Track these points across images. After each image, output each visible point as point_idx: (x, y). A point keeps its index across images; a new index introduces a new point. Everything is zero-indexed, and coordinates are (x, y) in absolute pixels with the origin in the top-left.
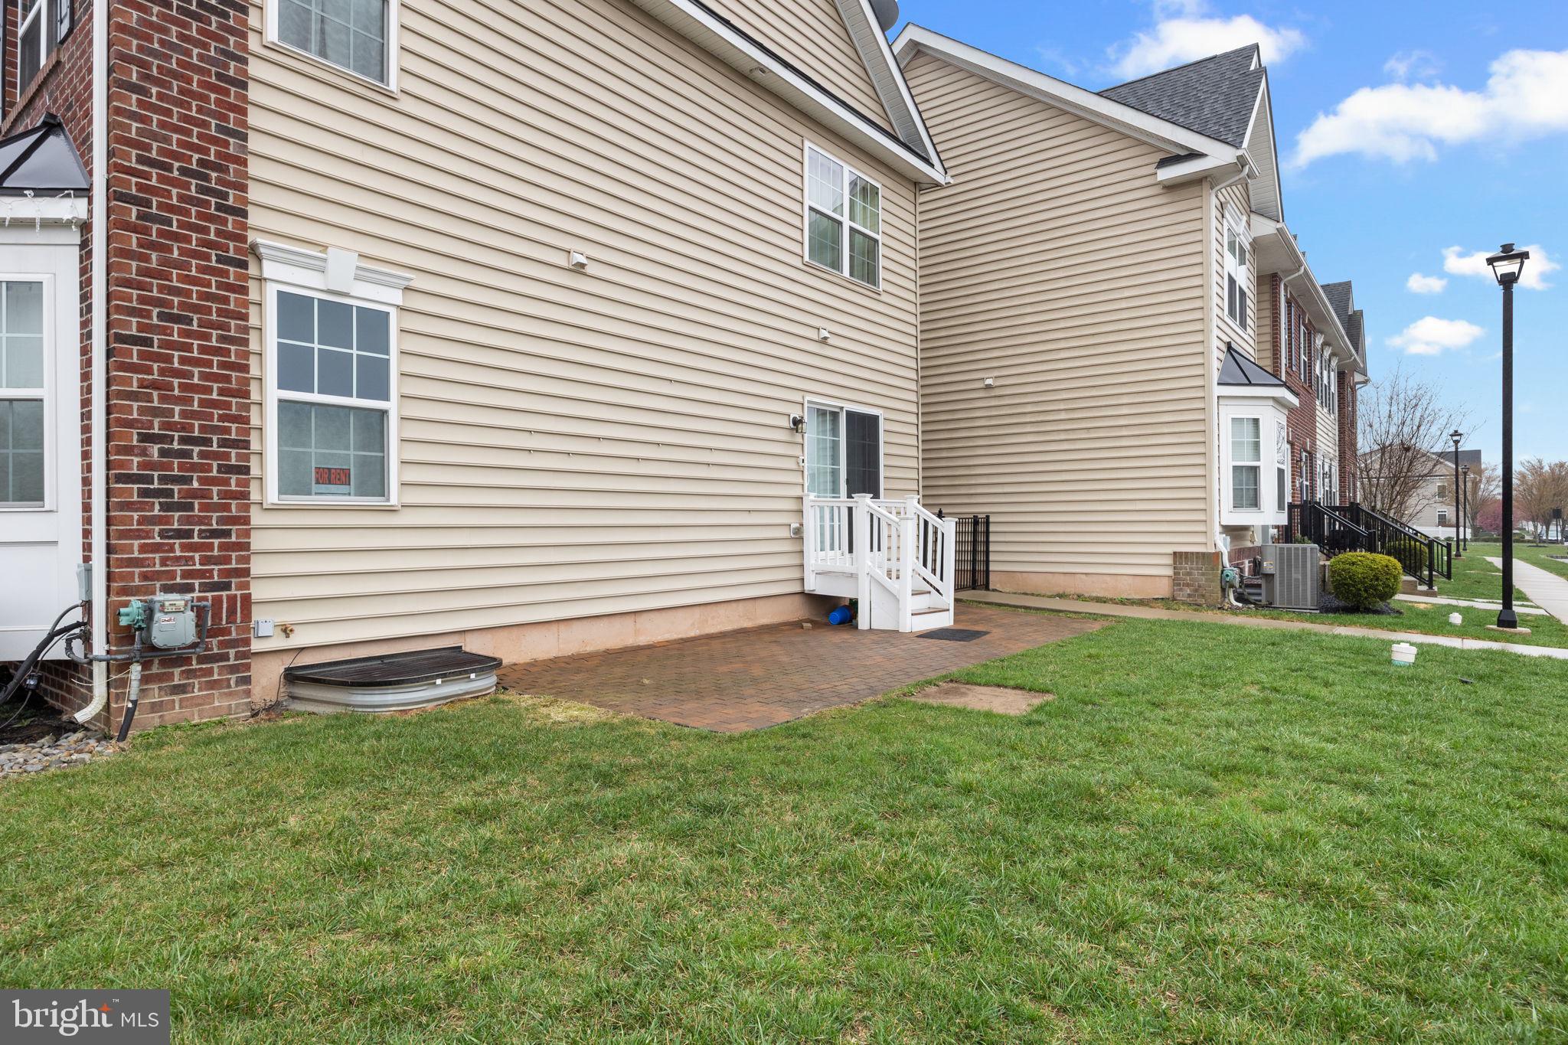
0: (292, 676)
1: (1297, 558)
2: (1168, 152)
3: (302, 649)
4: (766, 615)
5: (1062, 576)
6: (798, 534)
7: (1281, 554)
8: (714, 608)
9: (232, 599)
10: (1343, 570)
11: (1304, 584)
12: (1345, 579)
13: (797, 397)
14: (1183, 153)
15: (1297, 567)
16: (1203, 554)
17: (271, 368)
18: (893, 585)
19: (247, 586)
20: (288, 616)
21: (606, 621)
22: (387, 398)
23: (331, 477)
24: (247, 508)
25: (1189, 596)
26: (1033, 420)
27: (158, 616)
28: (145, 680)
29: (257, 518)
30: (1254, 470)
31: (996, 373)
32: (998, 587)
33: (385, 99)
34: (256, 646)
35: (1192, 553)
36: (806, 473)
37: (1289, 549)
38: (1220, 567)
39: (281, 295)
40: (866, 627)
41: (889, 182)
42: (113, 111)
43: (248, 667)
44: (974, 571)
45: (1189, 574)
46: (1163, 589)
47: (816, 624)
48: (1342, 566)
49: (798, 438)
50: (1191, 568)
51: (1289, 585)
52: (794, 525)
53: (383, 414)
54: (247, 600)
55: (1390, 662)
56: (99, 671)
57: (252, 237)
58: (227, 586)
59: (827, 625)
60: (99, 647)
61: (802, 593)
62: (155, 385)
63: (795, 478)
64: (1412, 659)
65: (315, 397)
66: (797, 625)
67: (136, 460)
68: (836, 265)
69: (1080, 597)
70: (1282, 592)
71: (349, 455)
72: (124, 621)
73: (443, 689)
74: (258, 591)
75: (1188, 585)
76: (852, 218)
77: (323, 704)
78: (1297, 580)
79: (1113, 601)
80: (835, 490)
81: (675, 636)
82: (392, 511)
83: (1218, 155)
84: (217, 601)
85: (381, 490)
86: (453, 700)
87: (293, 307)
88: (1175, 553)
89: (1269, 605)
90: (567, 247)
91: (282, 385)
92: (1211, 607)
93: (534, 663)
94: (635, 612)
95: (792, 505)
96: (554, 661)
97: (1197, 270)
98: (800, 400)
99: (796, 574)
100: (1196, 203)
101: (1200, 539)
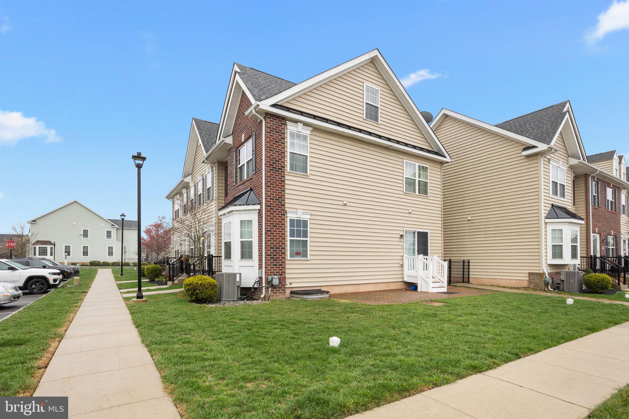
0: (292, 293)
1: (572, 276)
2: (527, 145)
3: (293, 287)
4: (392, 287)
5: (493, 279)
6: (402, 266)
7: (567, 273)
8: (378, 284)
9: (283, 277)
10: (587, 279)
11: (575, 283)
12: (588, 282)
13: (402, 229)
14: (531, 146)
15: (572, 278)
16: (538, 273)
17: (288, 234)
18: (427, 280)
19: (285, 275)
20: (291, 281)
21: (351, 285)
22: (307, 238)
23: (298, 254)
24: (285, 260)
25: (534, 286)
26: (483, 230)
27: (274, 279)
28: (271, 291)
29: (287, 262)
30: (560, 246)
31: (472, 216)
32: (472, 283)
33: (307, 177)
34: (286, 286)
35: (535, 273)
36: (404, 249)
38: (544, 277)
39: (290, 219)
40: (420, 291)
41: (431, 164)
42: (266, 191)
43: (285, 290)
44: (463, 277)
45: (533, 279)
46: (526, 284)
47: (406, 290)
49: (402, 240)
50: (534, 278)
51: (569, 284)
52: (401, 263)
53: (307, 241)
54: (285, 277)
55: (566, 304)
56: (264, 289)
57: (286, 209)
58: (282, 275)
59: (410, 290)
60: (264, 285)
61: (403, 281)
62: (272, 239)
63: (402, 251)
64: (572, 303)
65: (295, 238)
66: (401, 290)
67: (269, 252)
68: (415, 192)
69: (498, 286)
70: (567, 286)
71: (301, 249)
72: (269, 280)
73: (320, 296)
74: (287, 276)
75: (533, 283)
76: (419, 177)
77: (297, 298)
78: (572, 282)
79: (508, 287)
80: (414, 253)
81: (368, 291)
82: (308, 260)
83: (542, 147)
84: (281, 277)
85: (306, 256)
86: (321, 298)
87: (292, 221)
88: (529, 273)
89: (563, 290)
90: (342, 200)
91: (290, 237)
92: (541, 290)
93: (336, 294)
94: (358, 284)
95: (400, 258)
96: (340, 294)
97: (537, 183)
98: (403, 230)
99: (401, 276)
100: (536, 161)
101: (538, 268)
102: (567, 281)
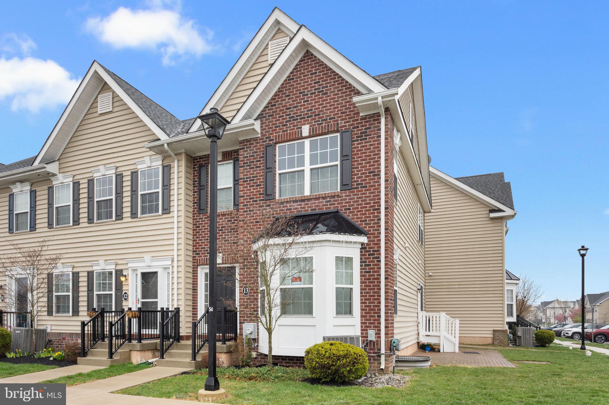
1: (528, 331)
2: (491, 208)
7: (523, 330)
11: (530, 339)
14: (496, 209)
15: (528, 334)
16: (503, 330)
18: (453, 339)
25: (498, 343)
26: (446, 287)
30: (512, 305)
31: (433, 271)
35: (498, 330)
37: (525, 329)
38: (507, 334)
40: (443, 352)
45: (498, 336)
46: (489, 341)
48: (540, 334)
49: (417, 294)
50: (498, 334)
52: (418, 321)
56: (383, 357)
60: (383, 351)
61: (418, 342)
63: (417, 306)
70: (523, 342)
72: (394, 345)
75: (498, 340)
78: (528, 338)
83: (509, 211)
88: (494, 330)
89: (520, 345)
92: (505, 346)
95: (417, 315)
98: (418, 283)
99: (417, 336)
100: (500, 224)
101: (502, 326)
102: (523, 337)
